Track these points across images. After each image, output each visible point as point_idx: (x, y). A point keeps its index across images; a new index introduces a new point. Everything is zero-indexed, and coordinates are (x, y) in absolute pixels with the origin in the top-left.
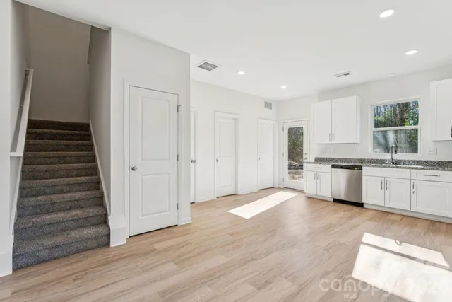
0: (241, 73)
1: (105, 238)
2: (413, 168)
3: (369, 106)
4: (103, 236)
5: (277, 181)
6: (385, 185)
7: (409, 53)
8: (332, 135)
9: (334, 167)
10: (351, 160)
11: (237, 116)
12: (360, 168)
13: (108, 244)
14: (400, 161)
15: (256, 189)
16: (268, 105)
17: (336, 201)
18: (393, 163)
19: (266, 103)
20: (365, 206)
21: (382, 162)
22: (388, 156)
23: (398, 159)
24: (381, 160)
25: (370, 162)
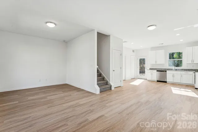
0: (132, 43)
1: (110, 88)
2: (181, 71)
3: (168, 53)
4: (109, 87)
5: (135, 76)
6: (173, 76)
7: (181, 40)
8: (156, 62)
9: (157, 71)
10: (162, 69)
12: (166, 71)
13: (111, 89)
14: (177, 69)
15: (130, 79)
16: (133, 51)
17: (158, 81)
18: (175, 70)
20: (167, 82)
22: (173, 68)
24: (171, 69)
25: (168, 69)
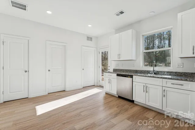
2: (164, 78)
3: (141, 36)
5: (96, 82)
6: (146, 89)
8: (119, 55)
9: (118, 75)
10: (131, 71)
11: (65, 44)
12: (132, 76)
14: (159, 72)
15: (81, 87)
17: (120, 97)
18: (155, 73)
19: (88, 37)
20: (135, 102)
21: (148, 72)
22: (151, 69)
23: (158, 70)
24: (148, 71)
25: (141, 72)
